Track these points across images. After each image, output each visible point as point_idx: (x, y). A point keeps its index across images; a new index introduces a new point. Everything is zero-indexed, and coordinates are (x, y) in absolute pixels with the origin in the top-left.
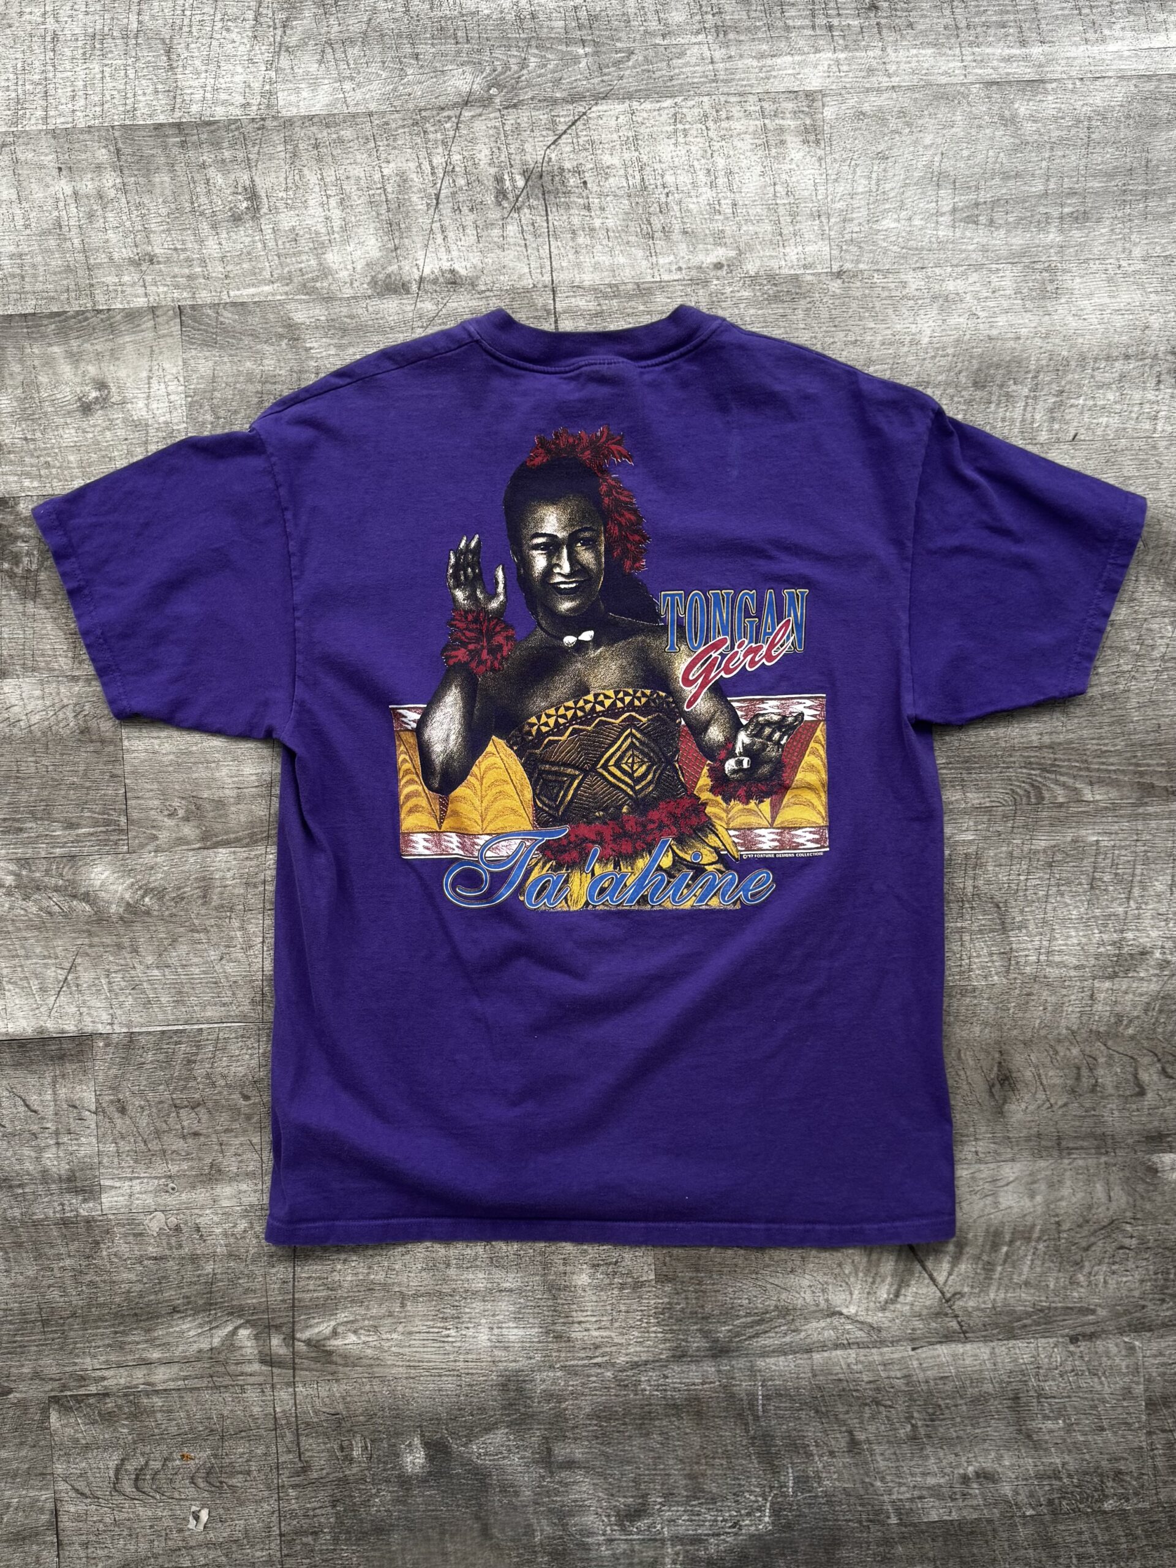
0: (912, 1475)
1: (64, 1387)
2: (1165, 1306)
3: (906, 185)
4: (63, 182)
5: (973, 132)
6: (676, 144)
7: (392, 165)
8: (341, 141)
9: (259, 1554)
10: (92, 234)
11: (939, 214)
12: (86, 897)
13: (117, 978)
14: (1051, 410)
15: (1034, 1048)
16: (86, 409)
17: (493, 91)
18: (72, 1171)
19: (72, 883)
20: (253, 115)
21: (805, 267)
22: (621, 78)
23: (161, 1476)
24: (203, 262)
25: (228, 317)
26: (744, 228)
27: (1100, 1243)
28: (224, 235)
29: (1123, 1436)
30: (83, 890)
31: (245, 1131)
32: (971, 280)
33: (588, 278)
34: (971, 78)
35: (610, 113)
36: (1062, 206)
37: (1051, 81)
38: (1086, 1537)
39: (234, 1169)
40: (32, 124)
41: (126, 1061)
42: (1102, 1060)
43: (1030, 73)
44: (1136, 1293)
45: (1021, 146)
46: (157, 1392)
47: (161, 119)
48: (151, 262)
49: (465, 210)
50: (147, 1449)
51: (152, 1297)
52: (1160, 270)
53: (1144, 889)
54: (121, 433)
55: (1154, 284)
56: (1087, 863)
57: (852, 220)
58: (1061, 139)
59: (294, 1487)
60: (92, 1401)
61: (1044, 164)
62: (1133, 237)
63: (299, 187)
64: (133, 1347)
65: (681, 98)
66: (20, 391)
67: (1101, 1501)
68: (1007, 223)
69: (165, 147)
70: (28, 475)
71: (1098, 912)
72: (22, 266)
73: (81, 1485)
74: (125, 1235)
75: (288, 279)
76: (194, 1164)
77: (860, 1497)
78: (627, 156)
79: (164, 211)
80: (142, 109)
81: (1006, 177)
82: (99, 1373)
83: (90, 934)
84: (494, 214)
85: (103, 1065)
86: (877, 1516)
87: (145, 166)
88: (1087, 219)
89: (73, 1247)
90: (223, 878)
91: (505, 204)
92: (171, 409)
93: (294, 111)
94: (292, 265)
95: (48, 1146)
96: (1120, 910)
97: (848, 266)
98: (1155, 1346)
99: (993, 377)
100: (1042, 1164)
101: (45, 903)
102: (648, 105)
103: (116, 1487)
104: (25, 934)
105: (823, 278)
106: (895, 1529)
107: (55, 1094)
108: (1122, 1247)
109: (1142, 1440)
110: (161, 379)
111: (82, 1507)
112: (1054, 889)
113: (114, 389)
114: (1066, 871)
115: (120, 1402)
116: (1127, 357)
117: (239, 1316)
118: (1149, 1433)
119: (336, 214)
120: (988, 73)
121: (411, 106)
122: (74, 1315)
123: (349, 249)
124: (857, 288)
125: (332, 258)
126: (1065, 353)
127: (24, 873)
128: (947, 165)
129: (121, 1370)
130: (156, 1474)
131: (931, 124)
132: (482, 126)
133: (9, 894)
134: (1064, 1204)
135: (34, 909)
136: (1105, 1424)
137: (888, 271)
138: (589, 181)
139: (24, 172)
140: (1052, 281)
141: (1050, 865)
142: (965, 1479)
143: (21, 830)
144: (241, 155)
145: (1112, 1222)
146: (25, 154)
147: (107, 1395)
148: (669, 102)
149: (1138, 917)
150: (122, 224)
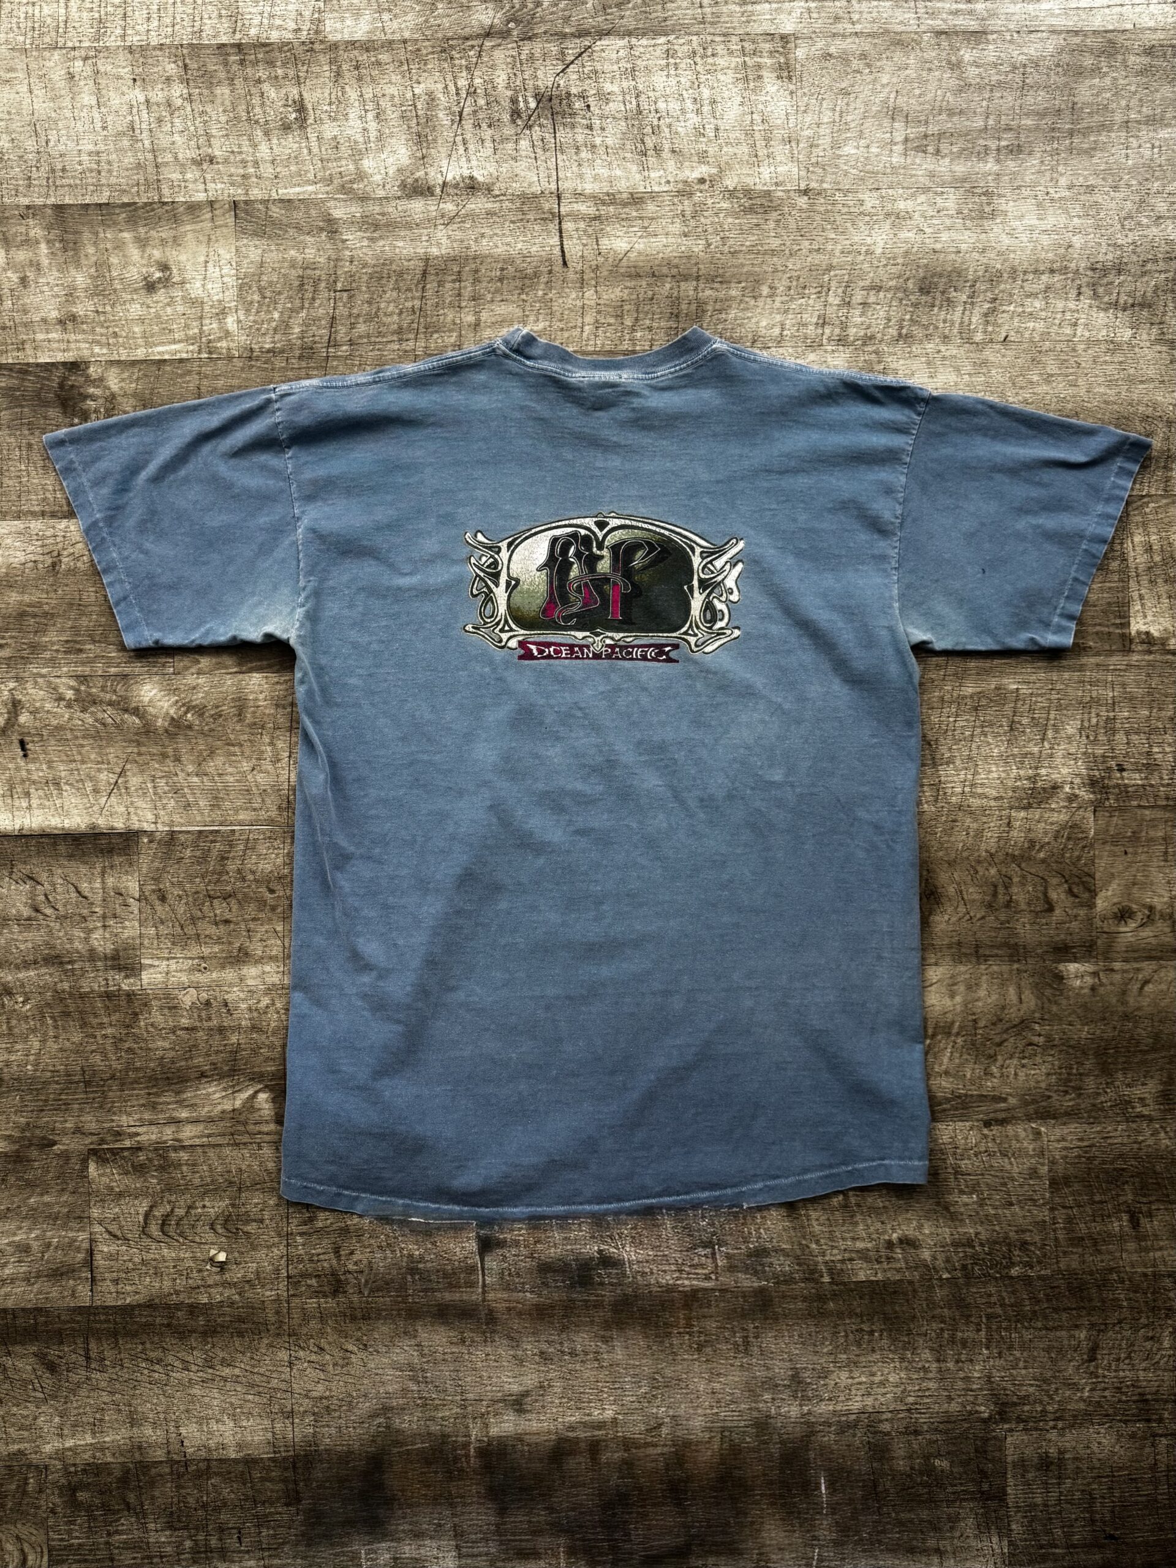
0: (843, 1239)
1: (103, 1141)
2: (1068, 1097)
3: (865, 117)
4: (137, 91)
5: (924, 74)
6: (668, 76)
7: (422, 86)
8: (378, 63)
9: (268, 1293)
10: (161, 136)
11: (893, 143)
12: (136, 711)
13: (162, 783)
14: (986, 315)
15: (958, 868)
16: (151, 287)
17: (512, 25)
18: (116, 950)
19: (125, 699)
20: (303, 39)
21: (777, 184)
22: (622, 17)
23: (185, 1222)
24: (256, 164)
25: (276, 211)
26: (725, 149)
27: (1012, 1040)
28: (275, 141)
29: (1029, 1211)
30: (134, 705)
31: (270, 920)
32: (919, 201)
33: (589, 187)
34: (923, 28)
35: (612, 48)
36: (999, 139)
37: (993, 32)
38: (993, 1299)
39: (259, 953)
40: (112, 41)
41: (167, 856)
42: (1016, 880)
43: (973, 25)
44: (1043, 1085)
45: (964, 88)
46: (184, 1147)
47: (224, 39)
48: (211, 162)
49: (484, 126)
50: (173, 1198)
51: (183, 1063)
52: (1082, 198)
53: (1057, 731)
54: (180, 309)
55: (1078, 209)
56: (1008, 708)
57: (817, 146)
58: (999, 82)
59: (301, 1234)
60: (126, 1154)
61: (984, 103)
62: (1061, 168)
63: (341, 101)
64: (164, 1107)
65: (671, 38)
66: (93, 270)
67: (1008, 1267)
68: (952, 153)
69: (226, 64)
70: (98, 343)
71: (1016, 751)
72: (98, 163)
73: (114, 1228)
74: (161, 1008)
75: (330, 180)
76: (225, 947)
77: (797, 1257)
78: (625, 84)
79: (223, 119)
80: (208, 30)
81: (951, 113)
82: (133, 1130)
83: (139, 744)
84: (509, 131)
85: (146, 859)
86: (811, 1275)
87: (208, 80)
88: (1020, 151)
89: (115, 1017)
90: (256, 699)
91: (519, 122)
92: (224, 288)
93: (339, 37)
94: (333, 168)
95: (96, 928)
96: (1036, 750)
97: (813, 185)
98: (1058, 1132)
99: (936, 284)
100: (962, 968)
101: (100, 715)
102: (644, 42)
103: (144, 1231)
104: (81, 742)
105: (792, 194)
106: (827, 1287)
107: (103, 882)
108: (1031, 1044)
109: (1044, 1214)
110: (217, 264)
111: (113, 1248)
112: (979, 730)
113: (175, 271)
114: (990, 714)
115: (150, 1155)
116: (1052, 271)
117: (260, 1082)
118: (1052, 1209)
119: (373, 126)
120: (938, 24)
121: (440, 35)
122: (113, 1077)
123: (383, 156)
124: (821, 204)
125: (368, 164)
126: (999, 266)
127: (83, 688)
128: (901, 101)
129: (153, 1127)
130: (181, 1219)
131: (888, 66)
132: (501, 55)
133: (69, 706)
134: (980, 1004)
135: (91, 721)
136: (1014, 1199)
137: (848, 191)
138: (592, 104)
139: (103, 82)
140: (989, 204)
141: (976, 709)
142: (890, 1245)
143: (80, 651)
144: (291, 73)
145: (1023, 1022)
146: (104, 66)
147: (139, 1149)
148: (662, 40)
149: (1051, 756)
150: (187, 129)
